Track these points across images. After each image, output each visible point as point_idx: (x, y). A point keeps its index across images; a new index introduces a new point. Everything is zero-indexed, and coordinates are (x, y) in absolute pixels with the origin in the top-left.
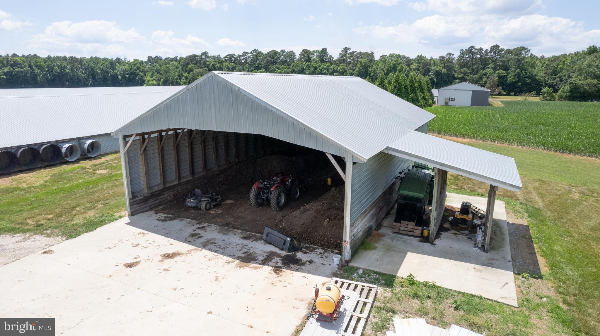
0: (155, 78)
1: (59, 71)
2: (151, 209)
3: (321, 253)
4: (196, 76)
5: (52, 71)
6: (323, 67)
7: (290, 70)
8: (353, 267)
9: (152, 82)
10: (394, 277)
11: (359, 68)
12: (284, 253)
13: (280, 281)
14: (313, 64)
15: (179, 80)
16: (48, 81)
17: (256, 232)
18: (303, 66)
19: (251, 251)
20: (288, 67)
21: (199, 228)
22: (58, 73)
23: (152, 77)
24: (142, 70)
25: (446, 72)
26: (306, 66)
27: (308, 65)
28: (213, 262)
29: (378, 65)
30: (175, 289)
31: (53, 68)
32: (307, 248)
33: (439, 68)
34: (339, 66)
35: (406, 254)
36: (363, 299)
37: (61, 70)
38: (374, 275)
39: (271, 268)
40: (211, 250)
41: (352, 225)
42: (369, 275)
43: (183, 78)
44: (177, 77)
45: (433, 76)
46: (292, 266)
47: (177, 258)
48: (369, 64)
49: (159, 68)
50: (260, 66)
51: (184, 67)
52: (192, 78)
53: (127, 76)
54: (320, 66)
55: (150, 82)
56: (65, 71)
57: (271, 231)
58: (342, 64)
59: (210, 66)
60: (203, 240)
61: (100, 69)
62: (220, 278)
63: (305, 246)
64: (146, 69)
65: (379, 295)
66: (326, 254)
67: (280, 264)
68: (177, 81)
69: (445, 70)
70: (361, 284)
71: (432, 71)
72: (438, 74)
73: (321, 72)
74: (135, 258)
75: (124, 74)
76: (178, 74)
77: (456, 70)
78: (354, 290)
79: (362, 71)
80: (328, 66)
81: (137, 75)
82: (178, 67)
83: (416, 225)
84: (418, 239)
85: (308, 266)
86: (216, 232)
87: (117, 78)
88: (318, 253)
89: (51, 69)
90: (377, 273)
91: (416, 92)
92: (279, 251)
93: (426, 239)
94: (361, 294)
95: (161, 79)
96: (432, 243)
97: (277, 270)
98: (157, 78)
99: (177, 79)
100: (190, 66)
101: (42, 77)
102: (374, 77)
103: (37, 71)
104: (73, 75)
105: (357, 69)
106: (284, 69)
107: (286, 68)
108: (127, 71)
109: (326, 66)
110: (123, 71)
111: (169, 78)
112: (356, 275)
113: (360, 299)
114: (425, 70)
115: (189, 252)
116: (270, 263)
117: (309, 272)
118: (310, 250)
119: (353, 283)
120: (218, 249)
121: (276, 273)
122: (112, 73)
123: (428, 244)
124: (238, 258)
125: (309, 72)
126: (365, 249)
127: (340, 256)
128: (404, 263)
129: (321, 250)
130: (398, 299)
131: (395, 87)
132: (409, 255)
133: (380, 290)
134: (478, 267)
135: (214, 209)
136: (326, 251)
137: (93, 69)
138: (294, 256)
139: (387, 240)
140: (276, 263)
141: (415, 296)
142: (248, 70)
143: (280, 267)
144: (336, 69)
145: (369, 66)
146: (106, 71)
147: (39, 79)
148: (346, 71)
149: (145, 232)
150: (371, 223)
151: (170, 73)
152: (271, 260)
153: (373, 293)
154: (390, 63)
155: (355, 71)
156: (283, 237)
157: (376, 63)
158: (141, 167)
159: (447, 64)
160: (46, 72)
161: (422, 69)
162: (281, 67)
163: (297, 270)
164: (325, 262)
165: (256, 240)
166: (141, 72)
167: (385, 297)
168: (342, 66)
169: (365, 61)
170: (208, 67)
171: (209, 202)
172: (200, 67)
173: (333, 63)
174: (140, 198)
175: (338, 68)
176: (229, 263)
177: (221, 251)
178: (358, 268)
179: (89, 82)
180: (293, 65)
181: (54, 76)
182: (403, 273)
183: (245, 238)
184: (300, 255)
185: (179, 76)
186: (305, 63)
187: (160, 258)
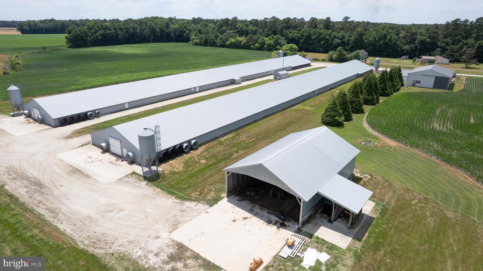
0: (198, 37)
1: (132, 31)
2: (233, 194)
3: (293, 223)
4: (228, 37)
5: (128, 31)
6: (326, 34)
7: (300, 35)
8: (301, 230)
9: (195, 40)
10: (313, 235)
11: (356, 35)
12: (281, 221)
13: (279, 232)
14: (318, 31)
15: (215, 40)
16: (125, 39)
17: (272, 211)
18: (311, 32)
19: (270, 219)
20: (298, 32)
21: (252, 206)
22: (132, 33)
23: (196, 36)
24: (188, 28)
25: (430, 41)
26: (313, 32)
27: (314, 31)
28: (259, 222)
29: (371, 34)
30: (249, 231)
31: (128, 29)
32: (289, 220)
33: (424, 37)
34: (339, 32)
35: (320, 227)
36: (301, 242)
37: (134, 31)
38: (307, 234)
39: (276, 227)
40: (257, 217)
41: (302, 217)
42: (306, 234)
43: (219, 38)
44: (214, 38)
45: (418, 45)
46: (283, 227)
47: (247, 219)
48: (364, 33)
49: (201, 28)
50: (277, 30)
51: (219, 29)
52: (225, 39)
53: (177, 33)
54: (324, 32)
55: (194, 40)
56: (136, 31)
57: (277, 213)
58: (342, 32)
59: (239, 29)
60: (254, 212)
61: (159, 28)
62: (261, 229)
63: (288, 219)
64: (191, 28)
65: (306, 241)
66: (294, 223)
67: (279, 226)
68: (214, 41)
69: (429, 40)
70: (302, 236)
71: (418, 40)
72: (422, 42)
73: (324, 38)
74: (235, 218)
75: (175, 32)
76: (215, 35)
77: (440, 39)
78: (300, 238)
79: (358, 39)
80: (330, 33)
81: (184, 32)
82: (215, 28)
83: (327, 216)
84: (328, 220)
85: (288, 228)
86: (258, 209)
87: (171, 34)
88: (292, 222)
89: (127, 30)
90: (309, 233)
91: (386, 83)
92: (279, 221)
93: (330, 221)
94: (301, 240)
95: (202, 38)
96: (332, 223)
97: (278, 228)
98: (200, 38)
99: (214, 39)
100: (223, 28)
101: (122, 36)
102: (367, 44)
103: (119, 32)
104: (141, 34)
105: (354, 36)
106: (295, 34)
107: (296, 33)
108: (177, 29)
109: (329, 32)
110: (175, 29)
111: (209, 38)
112: (302, 233)
113: (300, 241)
114: (411, 39)
115: (251, 217)
116: (276, 225)
117: (288, 230)
118: (290, 221)
119: (300, 236)
120: (260, 217)
121: (278, 229)
122: (167, 31)
123: (330, 223)
124: (266, 222)
125: (315, 37)
126: (308, 223)
127: (298, 225)
128: (318, 230)
129: (293, 222)
130: (312, 243)
131: (367, 85)
132: (322, 227)
133: (308, 239)
134: (342, 235)
135: (256, 196)
136: (295, 222)
137: (154, 29)
138: (284, 223)
139: (316, 220)
140: (278, 225)
141: (317, 242)
142: (268, 33)
143: (279, 227)
144: (336, 35)
145: (364, 34)
146: (163, 30)
147: (120, 38)
148: (345, 37)
149: (235, 206)
150: (312, 213)
151: (209, 33)
152: (277, 224)
153: (305, 240)
154: (382, 33)
155: (352, 38)
156: (281, 216)
157: (370, 32)
158: (231, 179)
159: (431, 34)
160: (124, 32)
161: (409, 38)
162: (293, 32)
163: (284, 229)
164: (293, 227)
165: (272, 214)
166: (188, 30)
167: (308, 242)
168: (342, 33)
169: (361, 30)
170: (237, 29)
171: (255, 194)
172: (231, 29)
173: (335, 30)
174: (230, 190)
175: (338, 35)
176: (264, 223)
177: (261, 218)
178: (303, 231)
179: (151, 38)
180: (303, 31)
181: (129, 35)
182: (316, 234)
183: (269, 213)
184: (286, 223)
185: (215, 37)
186: (312, 30)
187: (242, 219)
